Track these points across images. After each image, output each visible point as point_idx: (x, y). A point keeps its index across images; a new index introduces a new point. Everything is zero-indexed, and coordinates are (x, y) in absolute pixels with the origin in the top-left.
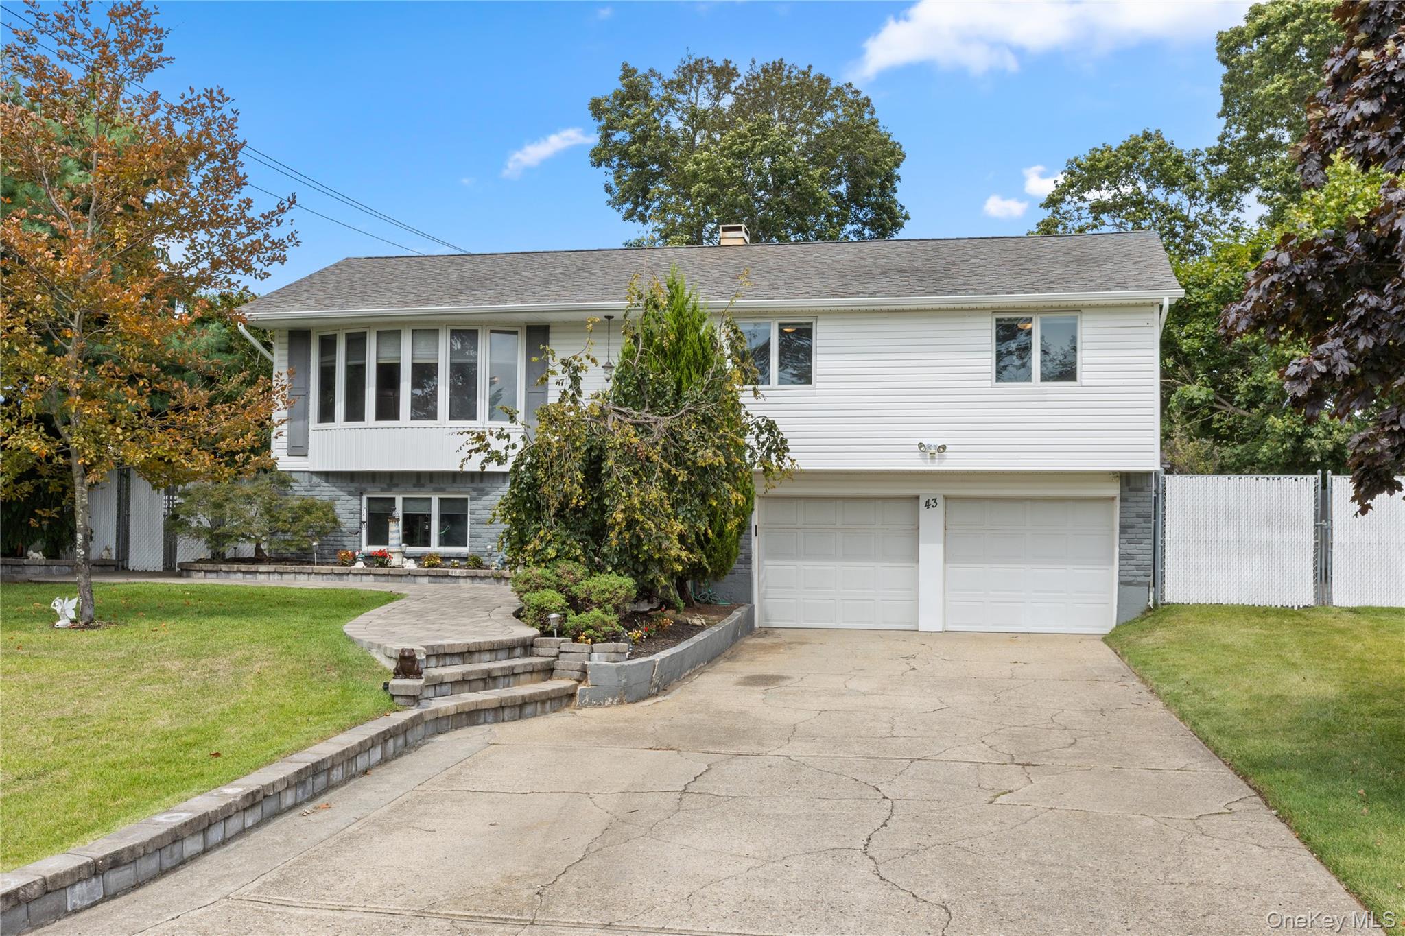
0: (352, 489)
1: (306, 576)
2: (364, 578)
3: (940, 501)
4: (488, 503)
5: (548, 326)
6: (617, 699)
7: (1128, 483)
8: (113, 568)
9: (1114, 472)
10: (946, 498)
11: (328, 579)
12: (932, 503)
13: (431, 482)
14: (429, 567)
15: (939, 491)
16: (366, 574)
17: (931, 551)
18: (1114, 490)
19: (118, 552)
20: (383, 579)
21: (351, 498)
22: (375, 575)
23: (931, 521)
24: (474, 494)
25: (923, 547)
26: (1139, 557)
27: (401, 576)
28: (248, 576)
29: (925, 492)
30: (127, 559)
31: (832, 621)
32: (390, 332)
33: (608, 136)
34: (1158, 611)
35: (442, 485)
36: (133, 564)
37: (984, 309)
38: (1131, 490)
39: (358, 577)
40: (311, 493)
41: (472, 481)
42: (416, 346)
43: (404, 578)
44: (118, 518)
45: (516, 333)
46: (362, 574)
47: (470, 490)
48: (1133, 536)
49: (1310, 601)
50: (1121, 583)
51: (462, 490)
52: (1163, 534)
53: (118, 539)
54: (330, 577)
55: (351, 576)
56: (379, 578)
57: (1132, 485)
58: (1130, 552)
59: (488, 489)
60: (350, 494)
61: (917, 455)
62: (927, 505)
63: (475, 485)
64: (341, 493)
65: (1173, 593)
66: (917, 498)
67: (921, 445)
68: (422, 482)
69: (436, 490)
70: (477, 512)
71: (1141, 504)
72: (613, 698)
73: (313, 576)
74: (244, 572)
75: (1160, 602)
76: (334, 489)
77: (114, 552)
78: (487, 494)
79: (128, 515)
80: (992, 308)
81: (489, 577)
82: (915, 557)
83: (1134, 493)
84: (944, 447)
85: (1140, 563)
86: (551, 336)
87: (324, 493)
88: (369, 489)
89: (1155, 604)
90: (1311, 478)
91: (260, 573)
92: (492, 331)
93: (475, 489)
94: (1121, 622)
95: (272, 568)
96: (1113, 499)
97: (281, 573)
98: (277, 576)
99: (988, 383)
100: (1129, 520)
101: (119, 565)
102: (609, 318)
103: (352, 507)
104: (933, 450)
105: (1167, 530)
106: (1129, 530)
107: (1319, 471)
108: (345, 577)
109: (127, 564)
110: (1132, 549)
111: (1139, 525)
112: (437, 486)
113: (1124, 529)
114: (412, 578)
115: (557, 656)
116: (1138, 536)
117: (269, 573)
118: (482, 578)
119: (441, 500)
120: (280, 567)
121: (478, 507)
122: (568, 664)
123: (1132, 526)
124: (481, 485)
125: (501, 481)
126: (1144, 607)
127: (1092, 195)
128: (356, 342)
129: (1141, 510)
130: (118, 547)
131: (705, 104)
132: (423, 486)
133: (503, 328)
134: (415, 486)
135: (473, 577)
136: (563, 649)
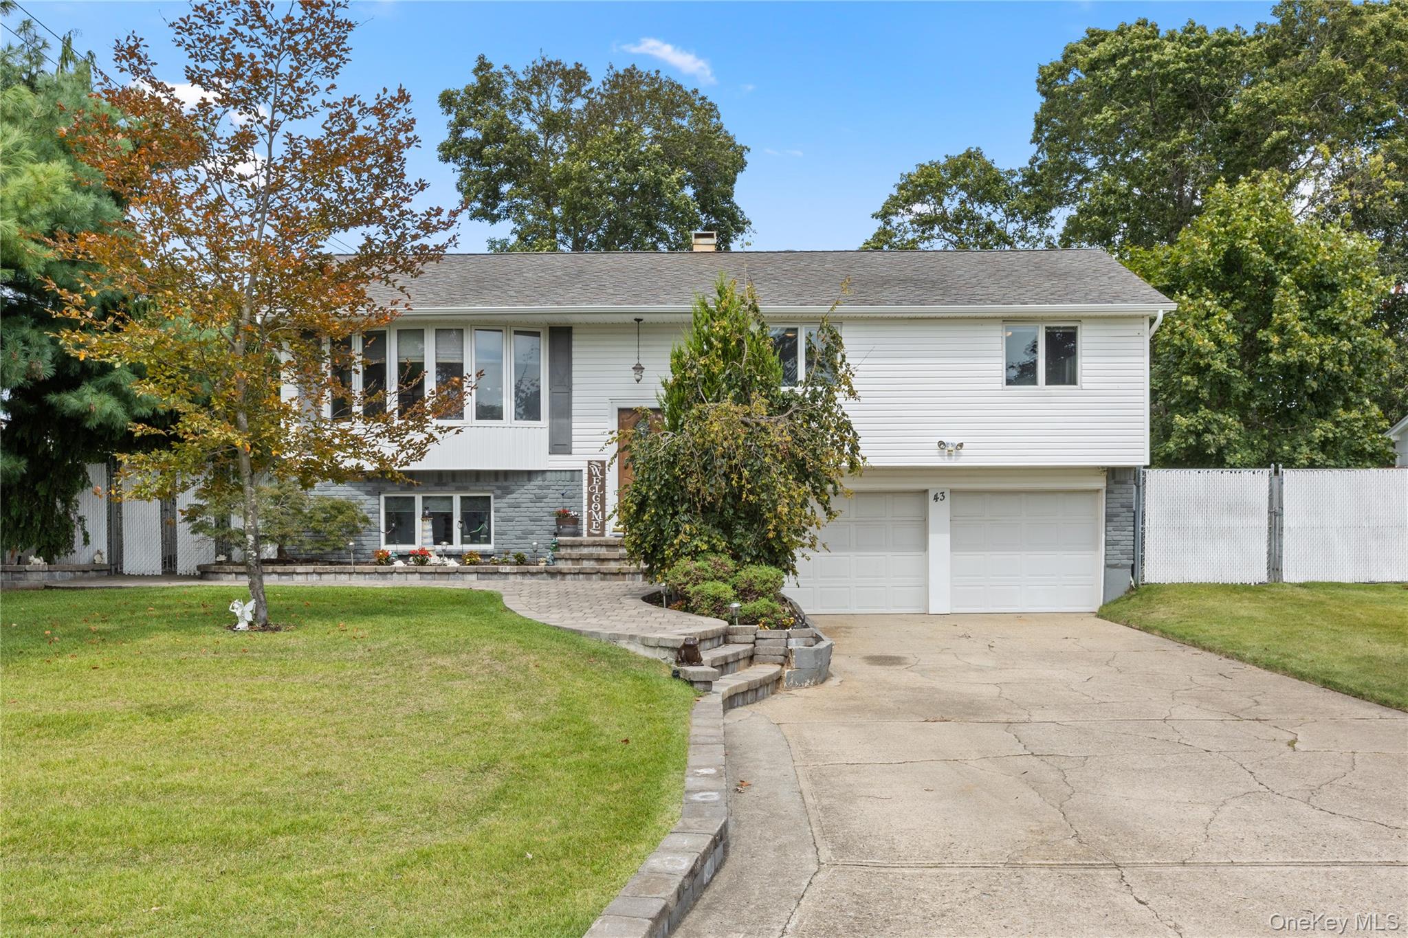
0: (370, 489)
1: (347, 576)
2: (409, 576)
3: (947, 495)
4: (513, 501)
5: (571, 328)
6: (814, 680)
7: (1114, 477)
8: (106, 573)
9: (1098, 468)
10: (952, 492)
11: (371, 579)
12: (940, 496)
13: (454, 481)
14: (470, 564)
15: (946, 485)
16: (412, 573)
17: (939, 540)
18: (1100, 483)
19: (110, 556)
20: (429, 577)
21: (369, 497)
22: (421, 573)
23: (939, 513)
24: (499, 492)
25: (931, 537)
26: (1122, 543)
27: (448, 573)
28: (284, 577)
29: (933, 487)
30: (121, 563)
31: (846, 607)
32: (413, 331)
33: (459, 132)
34: (1140, 592)
35: (465, 484)
36: (127, 569)
37: (996, 318)
38: (1116, 483)
39: (403, 576)
40: (325, 493)
41: (497, 480)
42: (439, 346)
43: (451, 576)
44: (109, 520)
45: (537, 334)
46: (407, 573)
47: (493, 488)
48: (1118, 524)
49: (1264, 578)
50: (1107, 566)
51: (485, 488)
52: (1143, 523)
53: (109, 543)
54: (373, 576)
55: (395, 575)
56: (425, 576)
57: (1118, 478)
58: (1115, 538)
59: (512, 487)
60: (368, 493)
61: (936, 452)
62: (936, 499)
63: (499, 484)
64: (358, 493)
65: (1153, 573)
66: (926, 492)
67: (941, 443)
68: (444, 481)
69: (458, 489)
70: (503, 510)
71: (1124, 496)
72: (811, 679)
73: (355, 575)
74: (279, 574)
75: (1140, 583)
76: (350, 488)
77: (105, 556)
78: (512, 493)
79: (121, 518)
80: (1002, 317)
81: (542, 573)
82: (924, 546)
83: (1119, 486)
84: (961, 445)
85: (1124, 548)
86: (574, 337)
87: (339, 493)
88: (389, 489)
89: (1137, 585)
90: (1266, 471)
91: (297, 574)
92: (516, 333)
93: (498, 488)
94: (1107, 601)
95: (310, 568)
96: (1097, 491)
97: (320, 574)
98: (315, 577)
99: (999, 386)
100: (1114, 510)
101: (114, 568)
102: (638, 320)
103: (370, 507)
104: (950, 448)
105: (1147, 518)
106: (1115, 519)
107: (1273, 465)
108: (389, 576)
109: (121, 568)
110: (1116, 536)
111: (1123, 515)
112: (460, 484)
113: (1109, 518)
114: (460, 576)
115: (754, 643)
116: (1123, 524)
117: (307, 573)
118: (533, 574)
119: (462, 498)
120: (319, 568)
121: (501, 505)
122: (770, 649)
123: (1117, 516)
124: (505, 484)
125: (526, 479)
126: (1128, 587)
127: (918, 208)
128: (376, 340)
129: (1125, 501)
130: (110, 551)
131: (556, 106)
132: (445, 485)
133: (525, 329)
134: (436, 485)
135: (523, 574)
136: (759, 636)
